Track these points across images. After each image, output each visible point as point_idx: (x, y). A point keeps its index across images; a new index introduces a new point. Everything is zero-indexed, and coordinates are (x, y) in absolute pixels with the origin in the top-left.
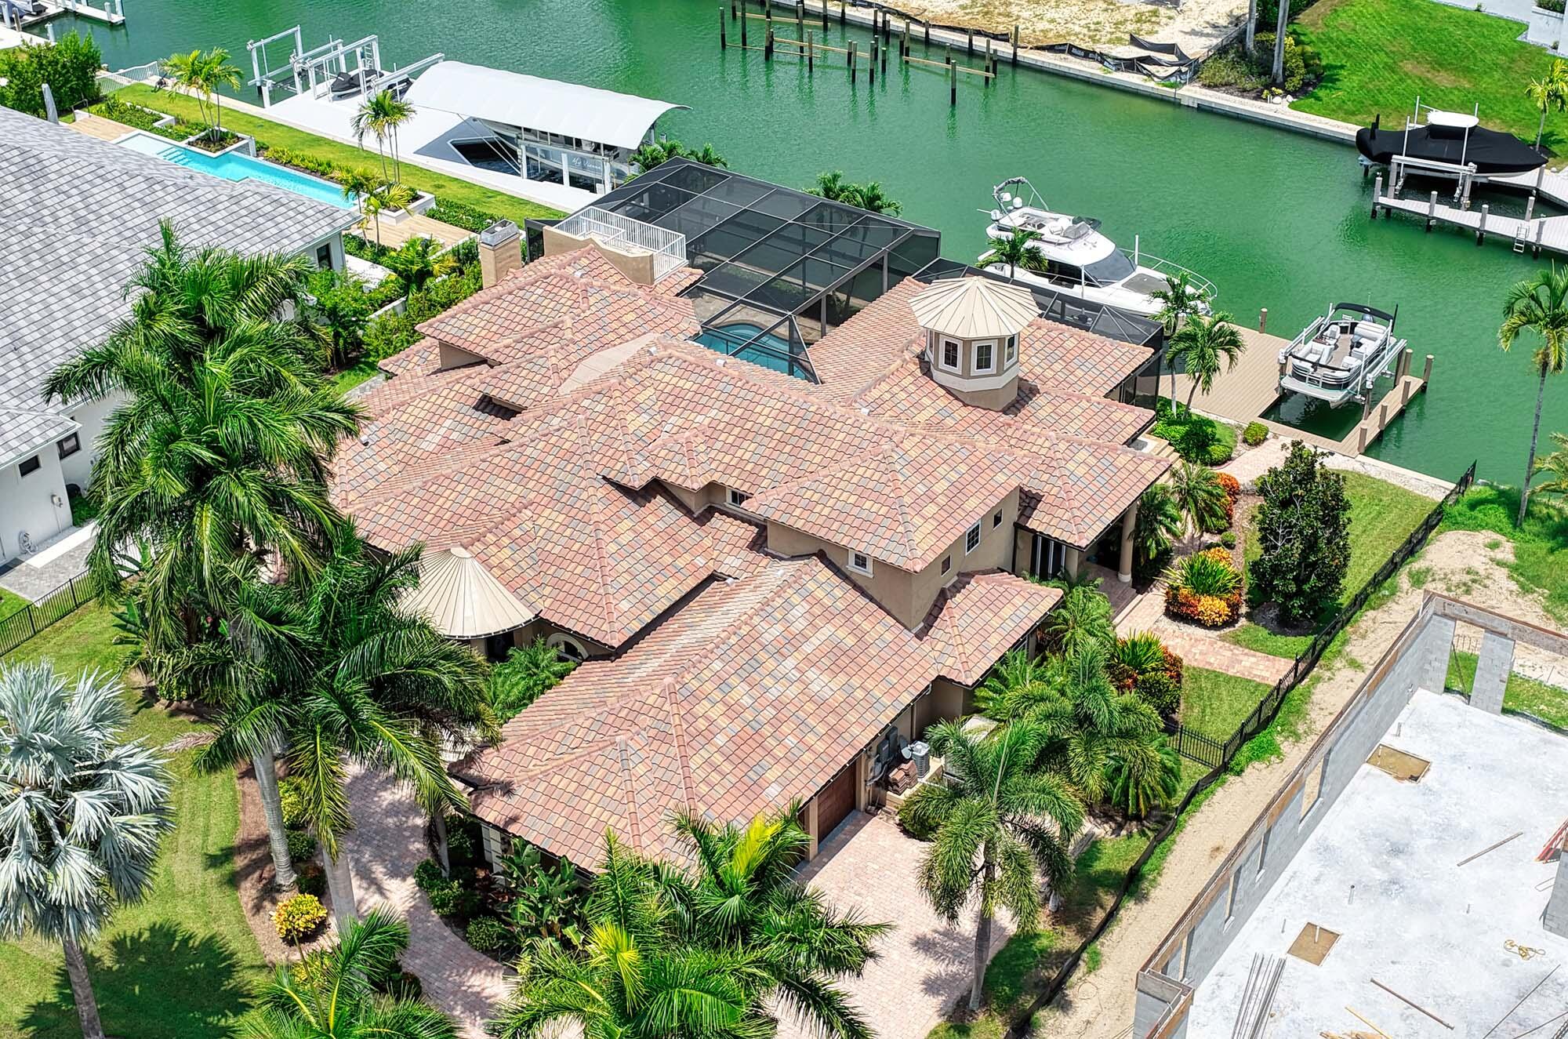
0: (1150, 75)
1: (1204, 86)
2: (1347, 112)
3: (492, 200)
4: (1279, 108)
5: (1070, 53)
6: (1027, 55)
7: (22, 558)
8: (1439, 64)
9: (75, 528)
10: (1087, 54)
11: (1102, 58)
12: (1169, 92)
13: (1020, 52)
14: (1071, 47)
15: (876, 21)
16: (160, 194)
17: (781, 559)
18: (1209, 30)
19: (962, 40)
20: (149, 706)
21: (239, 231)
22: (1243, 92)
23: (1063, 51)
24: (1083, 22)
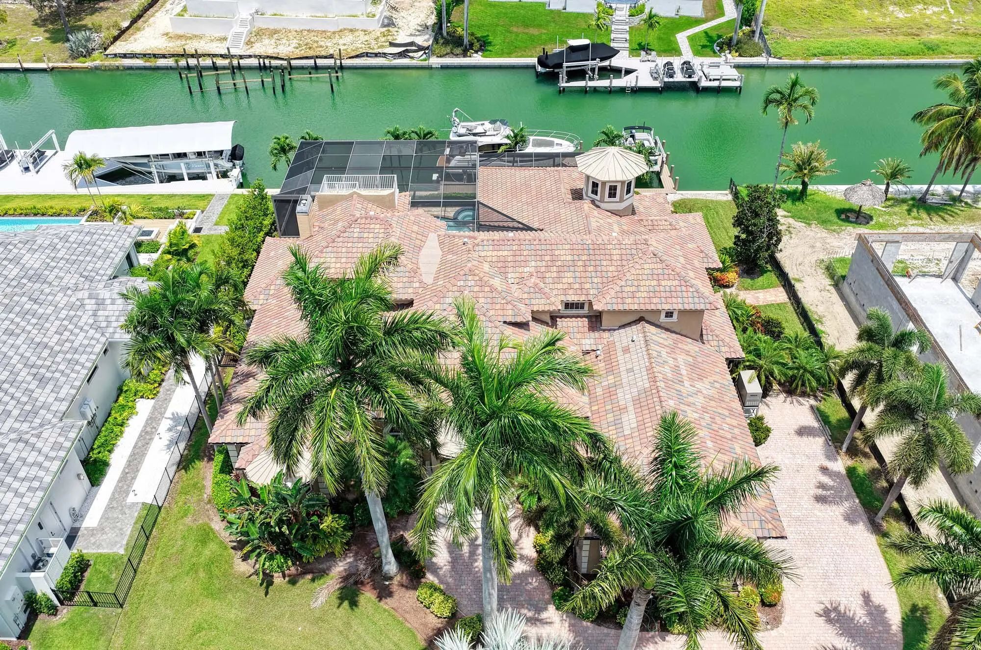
0: (412, 58)
1: (438, 57)
2: (507, 54)
3: (151, 200)
4: (477, 59)
5: (367, 56)
6: (347, 62)
7: (77, 525)
8: (527, 26)
9: (95, 489)
10: (376, 55)
11: (385, 55)
12: (425, 63)
13: (343, 61)
14: (367, 53)
15: (260, 63)
16: (15, 251)
17: (614, 330)
18: (417, 33)
19: (311, 62)
20: (270, 583)
21: (81, 258)
22: (457, 55)
23: (364, 56)
24: (359, 42)
